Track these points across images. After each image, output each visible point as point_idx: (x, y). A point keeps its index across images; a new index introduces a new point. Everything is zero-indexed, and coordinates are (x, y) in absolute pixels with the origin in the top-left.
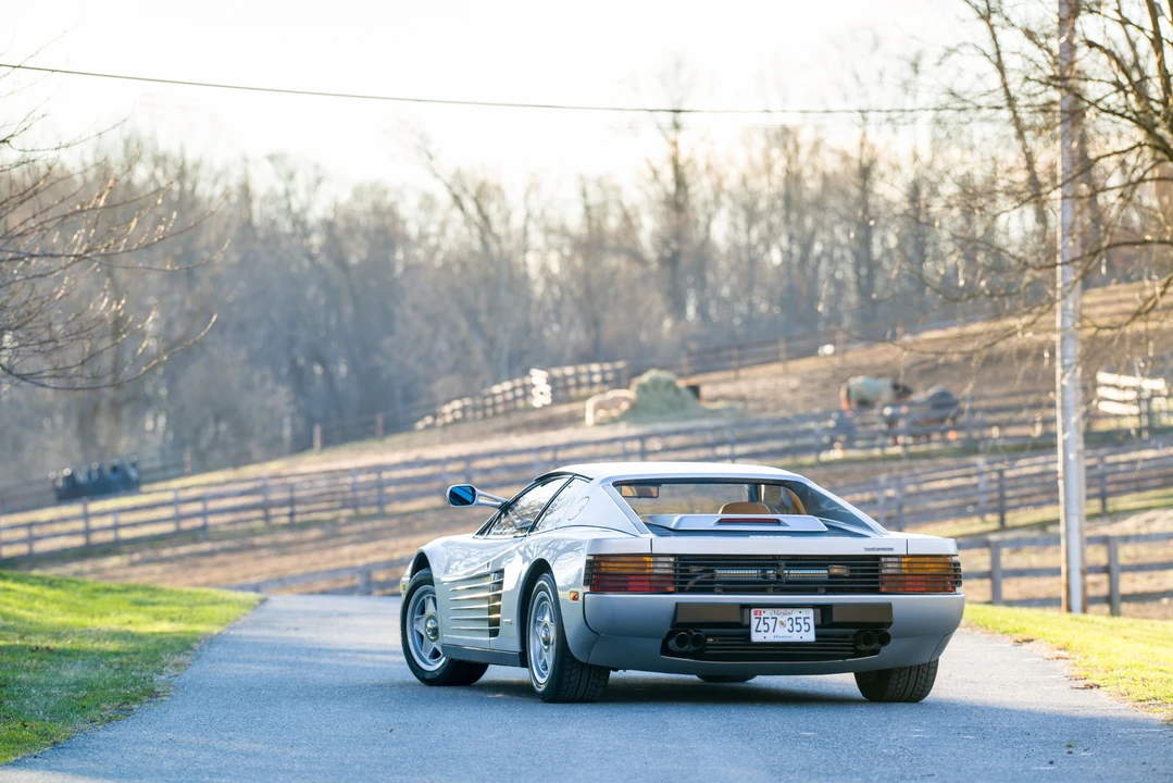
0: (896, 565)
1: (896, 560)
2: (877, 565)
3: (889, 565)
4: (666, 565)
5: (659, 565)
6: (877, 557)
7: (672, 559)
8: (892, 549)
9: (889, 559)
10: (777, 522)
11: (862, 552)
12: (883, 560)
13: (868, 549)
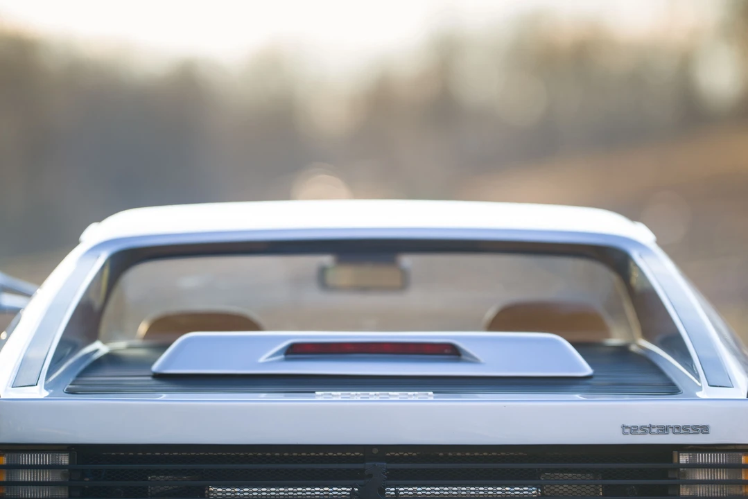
0: (722, 475)
1: (722, 458)
2: (663, 474)
3: (701, 475)
4: (46, 476)
5: (24, 476)
6: (666, 452)
7: (64, 459)
8: (705, 429)
9: (702, 458)
10: (451, 352)
11: (612, 435)
12: (684, 459)
13: (634, 430)
